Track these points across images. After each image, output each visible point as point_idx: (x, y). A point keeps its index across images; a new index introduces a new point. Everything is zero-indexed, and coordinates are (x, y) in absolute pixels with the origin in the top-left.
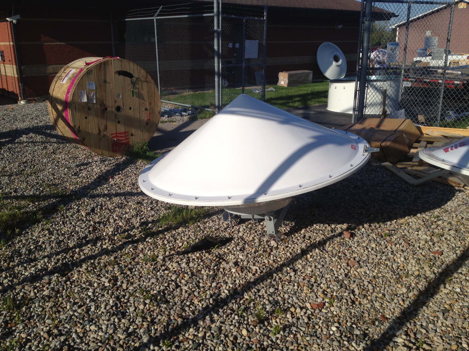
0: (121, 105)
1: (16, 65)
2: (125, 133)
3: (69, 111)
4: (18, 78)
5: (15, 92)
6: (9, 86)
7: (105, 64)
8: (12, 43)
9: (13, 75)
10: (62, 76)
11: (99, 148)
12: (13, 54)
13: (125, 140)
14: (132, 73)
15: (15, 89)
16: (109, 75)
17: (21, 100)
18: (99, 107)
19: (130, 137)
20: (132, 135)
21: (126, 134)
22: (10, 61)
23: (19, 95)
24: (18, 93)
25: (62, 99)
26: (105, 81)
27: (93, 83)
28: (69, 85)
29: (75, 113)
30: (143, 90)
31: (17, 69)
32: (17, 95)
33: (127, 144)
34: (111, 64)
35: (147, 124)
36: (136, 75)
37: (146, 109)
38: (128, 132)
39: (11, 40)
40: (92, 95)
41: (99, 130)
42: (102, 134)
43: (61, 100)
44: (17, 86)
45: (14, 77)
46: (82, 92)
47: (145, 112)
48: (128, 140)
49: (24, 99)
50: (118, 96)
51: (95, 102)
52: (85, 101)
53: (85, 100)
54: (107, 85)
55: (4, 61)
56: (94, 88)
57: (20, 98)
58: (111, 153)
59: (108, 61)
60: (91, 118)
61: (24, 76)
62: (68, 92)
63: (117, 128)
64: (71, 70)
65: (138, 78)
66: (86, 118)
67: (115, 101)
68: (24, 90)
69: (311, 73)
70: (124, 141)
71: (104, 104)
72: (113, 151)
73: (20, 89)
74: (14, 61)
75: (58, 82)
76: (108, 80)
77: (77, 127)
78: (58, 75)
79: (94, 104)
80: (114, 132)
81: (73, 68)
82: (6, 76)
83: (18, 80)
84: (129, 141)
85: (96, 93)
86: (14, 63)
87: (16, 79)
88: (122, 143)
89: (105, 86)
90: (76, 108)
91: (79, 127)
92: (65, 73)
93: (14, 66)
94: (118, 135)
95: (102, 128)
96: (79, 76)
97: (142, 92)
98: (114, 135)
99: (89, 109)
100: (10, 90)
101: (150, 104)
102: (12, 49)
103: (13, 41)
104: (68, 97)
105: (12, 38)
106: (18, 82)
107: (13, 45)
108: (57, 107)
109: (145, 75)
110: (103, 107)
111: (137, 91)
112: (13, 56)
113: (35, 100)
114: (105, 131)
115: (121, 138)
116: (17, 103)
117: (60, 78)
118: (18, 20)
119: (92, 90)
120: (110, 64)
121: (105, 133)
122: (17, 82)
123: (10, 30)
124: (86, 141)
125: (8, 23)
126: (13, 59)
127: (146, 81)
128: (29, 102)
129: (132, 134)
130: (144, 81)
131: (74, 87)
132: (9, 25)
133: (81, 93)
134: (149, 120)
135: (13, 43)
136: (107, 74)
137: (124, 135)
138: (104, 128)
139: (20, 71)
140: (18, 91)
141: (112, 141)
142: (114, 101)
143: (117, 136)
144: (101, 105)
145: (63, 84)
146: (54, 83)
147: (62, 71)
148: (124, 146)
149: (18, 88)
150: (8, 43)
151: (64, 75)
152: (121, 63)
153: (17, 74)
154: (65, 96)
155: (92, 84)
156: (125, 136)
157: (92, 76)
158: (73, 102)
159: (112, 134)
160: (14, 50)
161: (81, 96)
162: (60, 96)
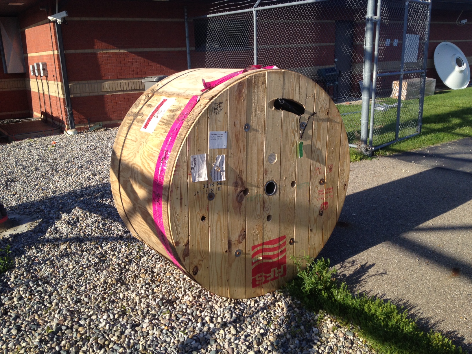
0: (275, 179)
1: (61, 81)
2: (280, 239)
3: (165, 208)
4: (64, 99)
5: (61, 118)
6: (53, 109)
7: (250, 83)
8: (56, 52)
9: (58, 96)
10: (142, 114)
11: (228, 284)
12: (57, 67)
13: (278, 255)
14: (302, 102)
15: (60, 114)
16: (256, 111)
17: (68, 129)
18: (231, 188)
19: (288, 246)
20: (292, 242)
21: (281, 243)
22: (54, 76)
23: (65, 123)
24: (64, 119)
25: (145, 171)
26: (248, 127)
27: (223, 132)
28: (163, 138)
29: (178, 211)
30: (320, 141)
31: (62, 87)
32: (62, 122)
33: (281, 264)
34: (264, 83)
35: (321, 214)
36: (309, 107)
37: (322, 182)
38: (284, 237)
39: (55, 47)
40: (218, 164)
41: (229, 243)
42: (234, 251)
43: (142, 175)
44: (63, 110)
45: (59, 98)
46: (198, 156)
47: (320, 187)
48: (284, 254)
49: (72, 128)
50: (271, 158)
51: (224, 179)
52: (202, 179)
53: (203, 176)
54: (252, 134)
55: (47, 76)
56: (224, 146)
57: (66, 126)
58: (251, 290)
59: (256, 77)
60: (213, 218)
61: (72, 96)
62: (162, 158)
63: (265, 232)
64: (165, 101)
65: (314, 114)
66: (203, 219)
67: (266, 172)
68: (72, 115)
69: (434, 81)
70: (276, 259)
71: (241, 179)
72: (255, 285)
73: (66, 115)
74: (58, 76)
75: (133, 127)
76: (253, 124)
77: (182, 245)
78: (134, 110)
79: (221, 183)
80: (259, 241)
81: (171, 95)
82: (49, 96)
83: (64, 103)
84: (285, 257)
85: (227, 156)
86: (59, 79)
87: (62, 101)
88: (273, 263)
89: (248, 136)
90: (181, 199)
91: (187, 244)
92: (149, 106)
93: (59, 83)
94: (265, 246)
95: (234, 237)
96: (190, 117)
97: (318, 145)
98: (258, 248)
99: (211, 196)
100: (54, 115)
101: (331, 169)
102: (56, 60)
103: (57, 49)
104: (163, 170)
105: (57, 45)
106: (64, 105)
107: (58, 55)
108: (131, 186)
109: (327, 106)
110: (239, 189)
111: (309, 142)
112: (57, 69)
113: (87, 128)
114: (240, 243)
115: (271, 253)
116: (63, 133)
117: (139, 117)
118: (64, 20)
119: (220, 152)
120: (260, 83)
121: (241, 247)
122: (62, 104)
123: (53, 34)
124: (199, 273)
125: (52, 24)
126: (58, 73)
127: (328, 120)
128: (79, 131)
129: (292, 239)
130: (323, 120)
131: (178, 146)
132: (52, 27)
133: (195, 159)
134: (326, 203)
135: (58, 52)
136: (253, 110)
137: (277, 245)
138: (240, 236)
139: (67, 91)
140: (64, 116)
141: (253, 263)
142: (262, 172)
143: (263, 250)
144: (236, 185)
145: (148, 135)
146: (125, 129)
147: (142, 102)
148: (276, 269)
149: (64, 113)
150: (51, 53)
151: (147, 111)
152: (284, 80)
153: (63, 94)
154: (153, 166)
155: (220, 137)
156: (279, 247)
157: (221, 116)
158: (175, 184)
159: (254, 248)
160: (59, 62)
161: (193, 169)
162: (140, 164)
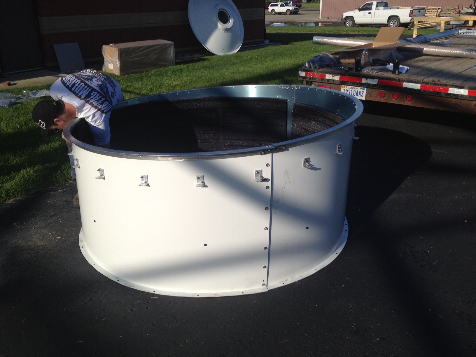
69: (170, 45)
